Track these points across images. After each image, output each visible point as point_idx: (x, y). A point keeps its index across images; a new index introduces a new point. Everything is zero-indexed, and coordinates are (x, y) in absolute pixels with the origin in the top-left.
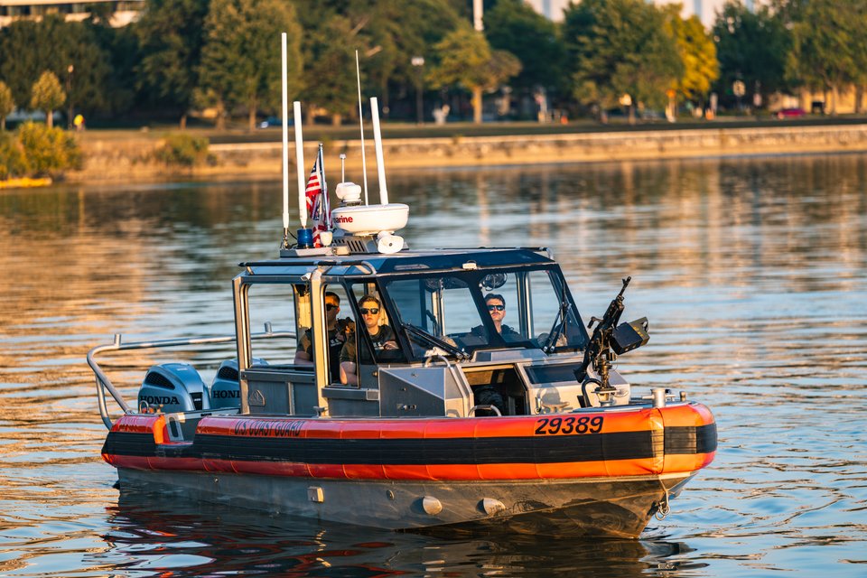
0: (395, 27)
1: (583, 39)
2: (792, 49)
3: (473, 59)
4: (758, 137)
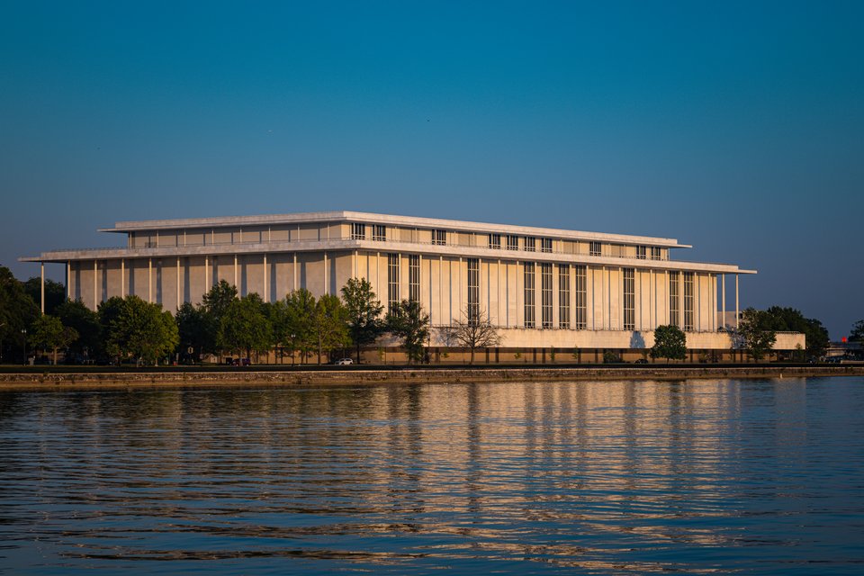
0: (8, 312)
1: (113, 322)
2: (220, 330)
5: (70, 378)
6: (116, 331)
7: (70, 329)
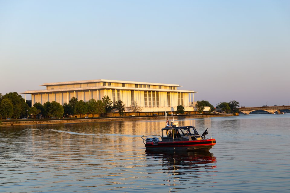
2: (75, 109)
3: (35, 110)
4: (72, 121)
5: (40, 122)
6: (50, 110)
7: (39, 110)
